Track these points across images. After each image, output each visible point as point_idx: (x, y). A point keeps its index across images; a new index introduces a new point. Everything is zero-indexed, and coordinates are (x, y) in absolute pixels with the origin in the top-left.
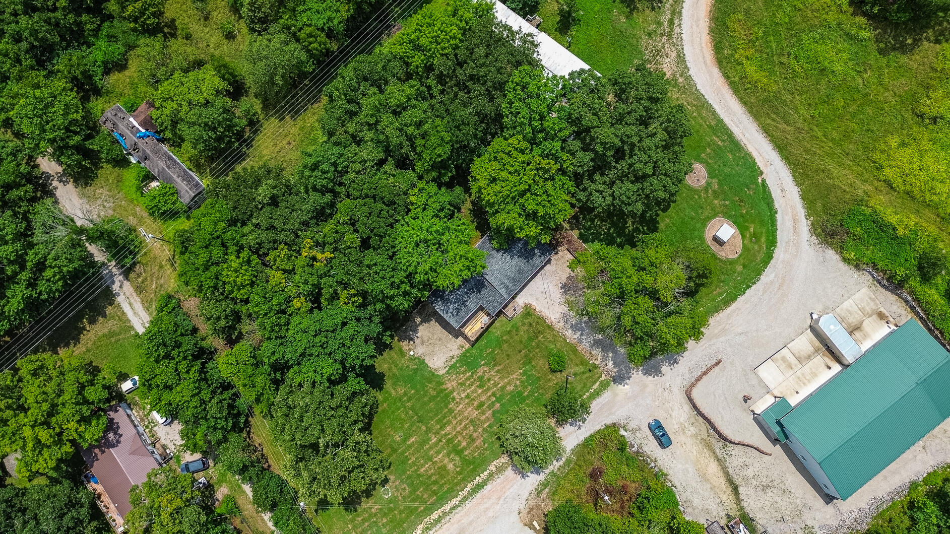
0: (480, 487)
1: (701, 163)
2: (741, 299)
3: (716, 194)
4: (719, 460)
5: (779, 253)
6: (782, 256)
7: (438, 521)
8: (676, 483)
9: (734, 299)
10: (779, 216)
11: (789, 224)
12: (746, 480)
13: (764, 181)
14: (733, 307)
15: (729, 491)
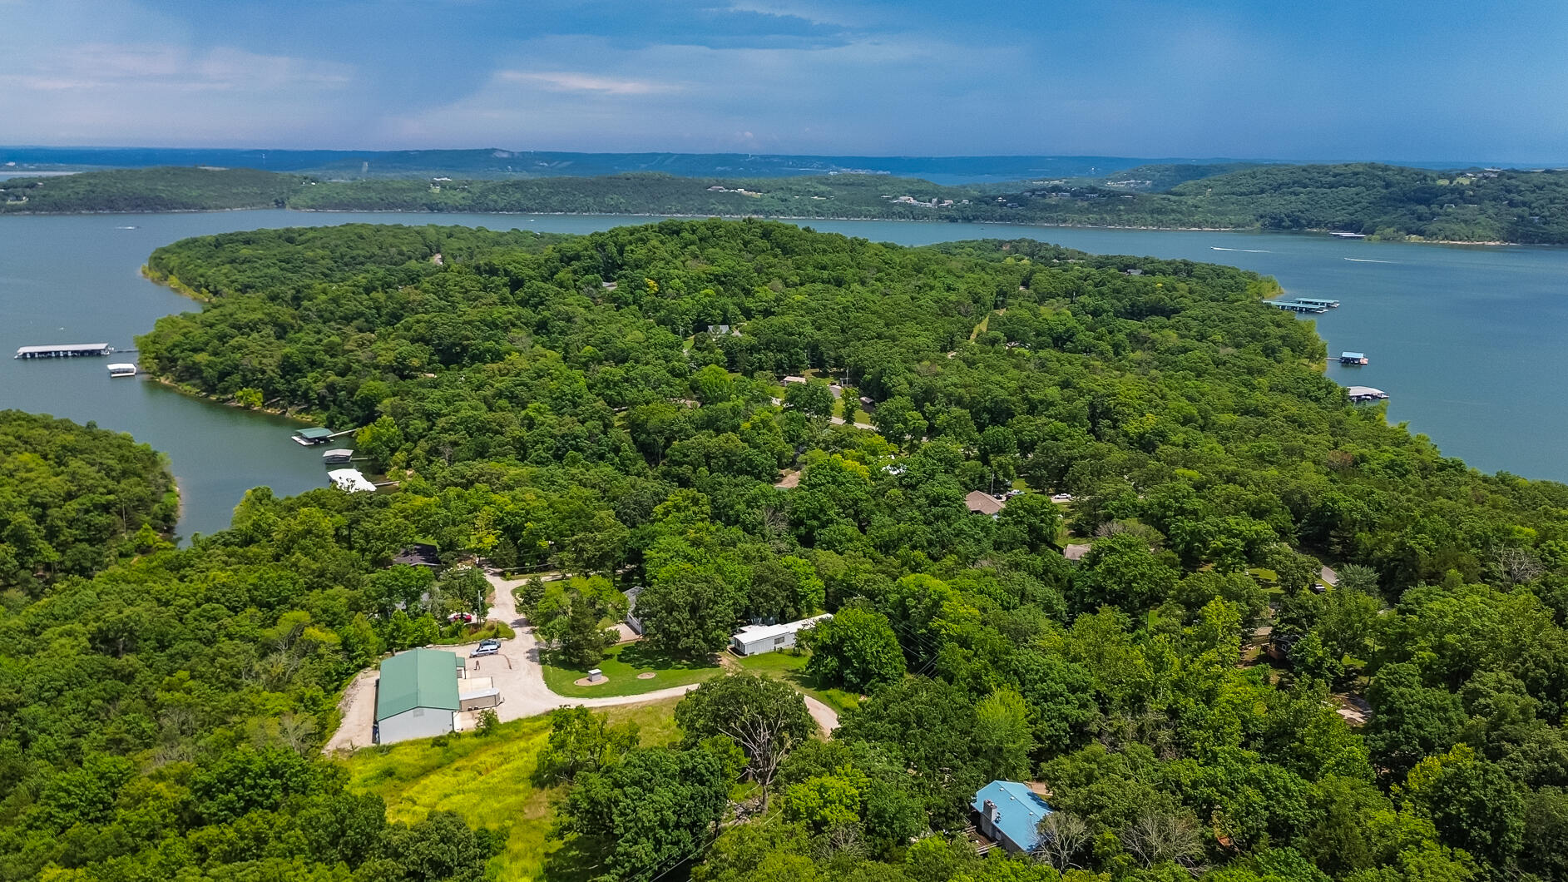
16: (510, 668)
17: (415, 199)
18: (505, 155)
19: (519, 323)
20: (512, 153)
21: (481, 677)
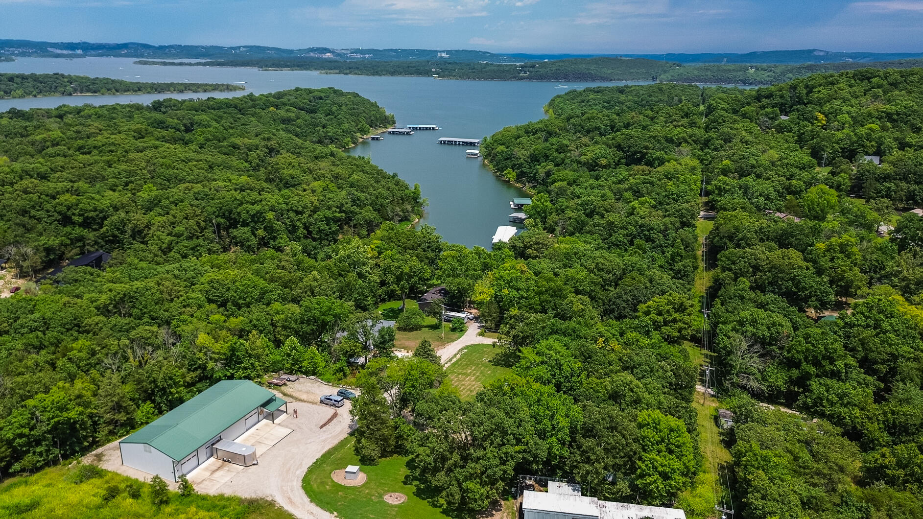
1: (396, 505)
2: (319, 456)
3: (370, 495)
5: (298, 484)
6: (295, 483)
7: (451, 360)
9: (324, 456)
10: (307, 499)
11: (296, 500)
13: (331, 513)
14: (323, 452)
15: (288, 393)
16: (321, 427)
17: (735, 76)
18: (822, 54)
19: (690, 141)
20: (828, 52)
21: (287, 427)
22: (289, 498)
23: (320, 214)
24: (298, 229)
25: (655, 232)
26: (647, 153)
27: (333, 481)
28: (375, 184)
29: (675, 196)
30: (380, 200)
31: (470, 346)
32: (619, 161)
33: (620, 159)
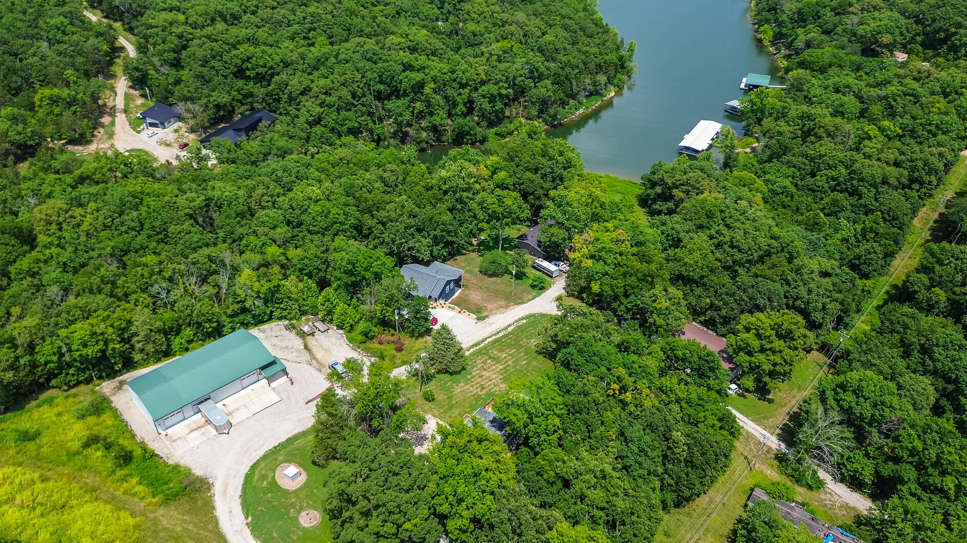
0: (476, 345)
1: (304, 528)
2: (283, 439)
3: (293, 505)
4: (315, 359)
5: (244, 469)
6: (243, 467)
7: (498, 333)
8: (347, 347)
9: (288, 440)
10: (239, 493)
11: (231, 490)
12: (298, 351)
13: (247, 518)
14: (290, 435)
15: (310, 346)
16: (307, 403)
21: (278, 394)
22: (227, 486)
23: (484, 89)
24: (458, 105)
25: (866, 184)
26: (955, 34)
27: (274, 477)
28: (569, 47)
29: (933, 128)
30: (568, 70)
31: (534, 315)
32: (912, 38)
33: (915, 35)
